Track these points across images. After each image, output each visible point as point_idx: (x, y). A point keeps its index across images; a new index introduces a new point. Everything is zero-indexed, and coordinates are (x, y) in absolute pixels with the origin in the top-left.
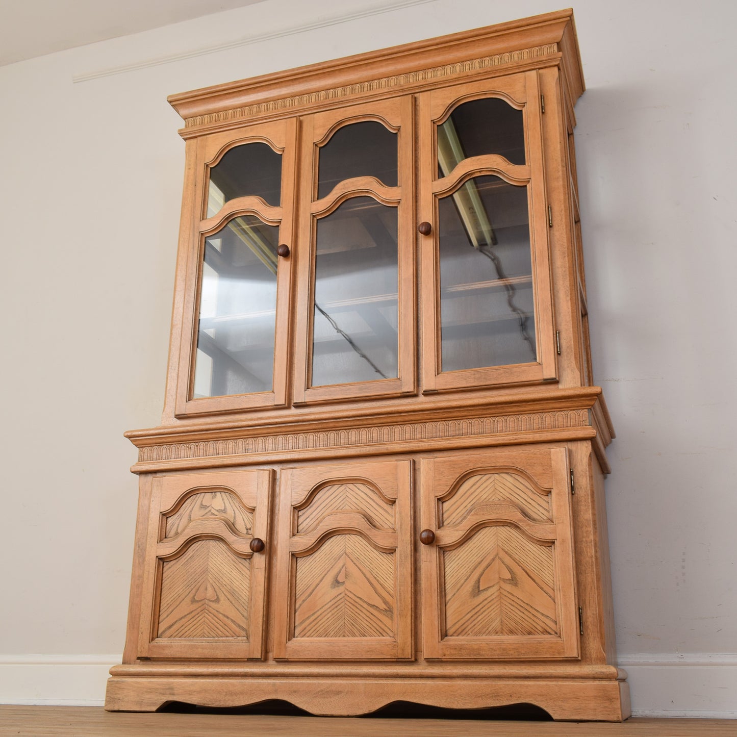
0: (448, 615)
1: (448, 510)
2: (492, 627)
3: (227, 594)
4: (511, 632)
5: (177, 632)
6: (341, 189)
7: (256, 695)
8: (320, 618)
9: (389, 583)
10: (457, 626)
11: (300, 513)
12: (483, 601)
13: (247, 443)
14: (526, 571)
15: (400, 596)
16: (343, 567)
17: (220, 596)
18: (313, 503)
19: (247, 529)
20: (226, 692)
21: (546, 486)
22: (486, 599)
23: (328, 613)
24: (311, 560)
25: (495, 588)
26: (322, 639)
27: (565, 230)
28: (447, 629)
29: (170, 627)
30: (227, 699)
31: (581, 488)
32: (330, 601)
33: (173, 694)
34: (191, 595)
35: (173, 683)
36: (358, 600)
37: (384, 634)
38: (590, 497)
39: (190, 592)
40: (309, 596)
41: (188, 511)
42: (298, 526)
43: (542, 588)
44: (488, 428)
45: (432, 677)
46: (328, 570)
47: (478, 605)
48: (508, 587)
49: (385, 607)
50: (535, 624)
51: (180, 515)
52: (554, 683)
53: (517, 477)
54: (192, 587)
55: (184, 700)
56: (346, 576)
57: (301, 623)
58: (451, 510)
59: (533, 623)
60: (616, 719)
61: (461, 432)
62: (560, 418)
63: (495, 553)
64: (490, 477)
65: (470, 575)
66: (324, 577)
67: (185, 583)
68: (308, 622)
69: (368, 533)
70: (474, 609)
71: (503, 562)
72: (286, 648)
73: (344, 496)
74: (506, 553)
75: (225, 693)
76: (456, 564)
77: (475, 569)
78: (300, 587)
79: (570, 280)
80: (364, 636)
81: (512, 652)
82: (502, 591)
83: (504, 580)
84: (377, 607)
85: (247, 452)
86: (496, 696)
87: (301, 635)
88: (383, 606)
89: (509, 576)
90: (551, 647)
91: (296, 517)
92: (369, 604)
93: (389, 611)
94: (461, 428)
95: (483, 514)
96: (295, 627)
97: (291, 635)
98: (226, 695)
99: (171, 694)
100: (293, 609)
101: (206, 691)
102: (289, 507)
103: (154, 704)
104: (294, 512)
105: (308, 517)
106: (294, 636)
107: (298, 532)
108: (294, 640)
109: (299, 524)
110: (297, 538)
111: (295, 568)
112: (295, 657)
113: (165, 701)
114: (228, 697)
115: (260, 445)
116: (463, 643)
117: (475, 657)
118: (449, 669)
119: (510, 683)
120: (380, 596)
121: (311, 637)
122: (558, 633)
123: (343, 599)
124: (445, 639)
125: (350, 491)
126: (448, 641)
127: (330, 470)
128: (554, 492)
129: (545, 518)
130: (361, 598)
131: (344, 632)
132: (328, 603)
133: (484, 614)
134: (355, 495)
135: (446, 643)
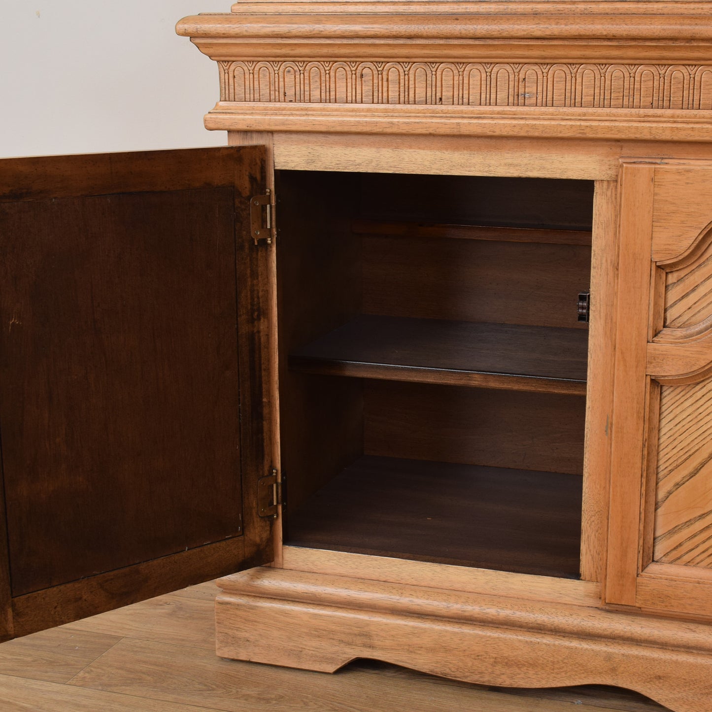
7: (566, 672)
11: (672, 278)
13: (522, 76)
20: (496, 658)
24: (699, 394)
30: (498, 672)
33: (371, 647)
35: (368, 625)
42: (666, 310)
55: (398, 660)
57: (672, 532)
68: (687, 533)
72: (636, 585)
75: (492, 660)
78: (667, 455)
85: (521, 101)
87: (671, 558)
91: (662, 289)
96: (654, 539)
97: (648, 558)
98: (496, 662)
99: (365, 645)
100: (652, 500)
101: (447, 650)
102: (646, 264)
103: (330, 660)
104: (658, 277)
105: (694, 290)
106: (653, 561)
107: (664, 326)
108: (653, 568)
109: (669, 304)
110: (664, 344)
111: (657, 412)
112: (659, 608)
113: (354, 657)
114: (498, 669)
115: (560, 86)
121: (696, 565)
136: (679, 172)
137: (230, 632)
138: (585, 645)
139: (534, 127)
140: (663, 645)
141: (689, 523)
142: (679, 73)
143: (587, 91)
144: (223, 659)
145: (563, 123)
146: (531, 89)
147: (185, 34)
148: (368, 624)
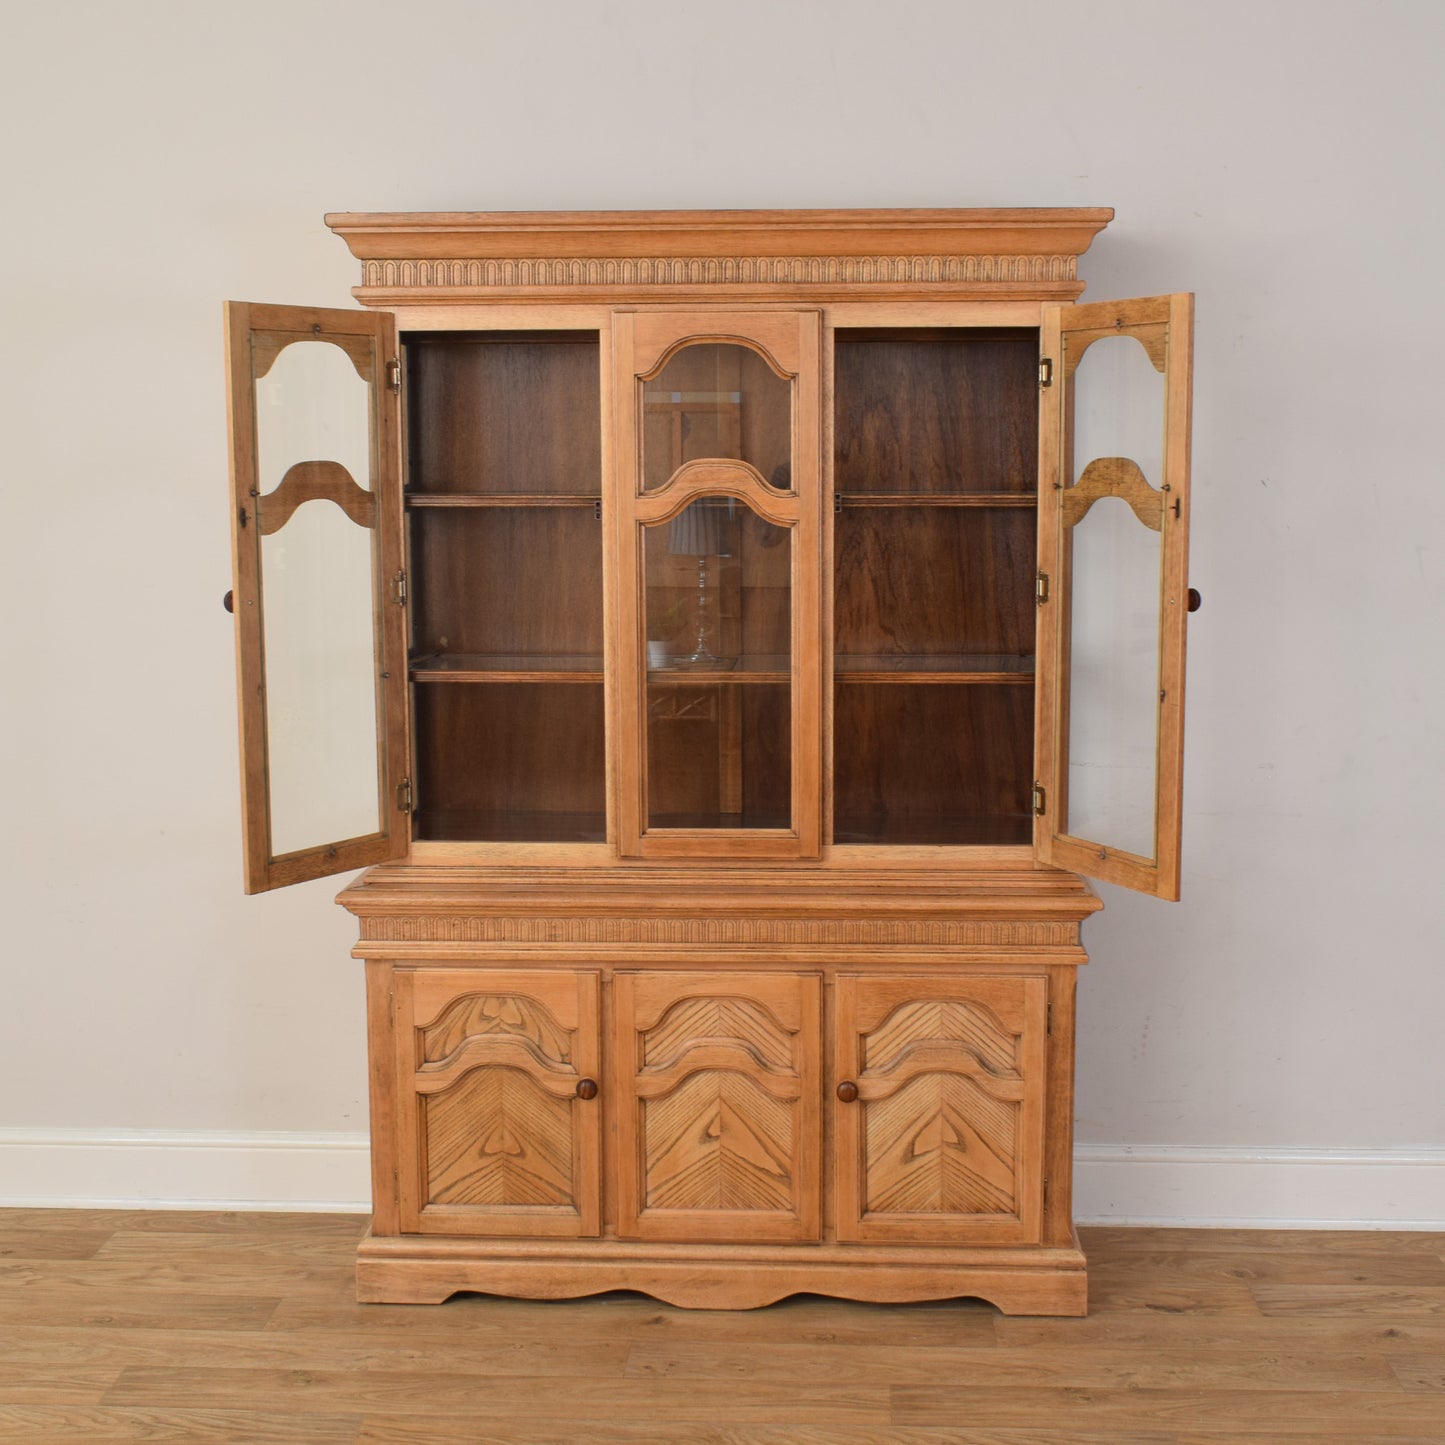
0: (869, 1183)
1: (873, 1047)
2: (928, 1201)
3: (536, 1146)
4: (954, 1209)
5: (461, 1196)
6: (691, 482)
7: (597, 1283)
8: (684, 1183)
9: (786, 1141)
10: (881, 1199)
11: (648, 1037)
12: (917, 1170)
13: (553, 925)
14: (978, 1134)
15: (804, 1159)
16: (716, 1116)
17: (525, 1148)
18: (666, 1024)
19: (562, 1055)
20: (550, 1280)
21: (1015, 1029)
22: (922, 1167)
23: (696, 1177)
24: (668, 1104)
25: (937, 1153)
26: (690, 1212)
28: (869, 1200)
29: (448, 1189)
30: (552, 1289)
31: (1060, 1028)
32: (698, 1162)
33: (467, 1283)
34: (478, 1146)
36: (740, 1161)
37: (779, 1206)
38: (1070, 1040)
39: (475, 1141)
40: (667, 1152)
41: (460, 1024)
42: (645, 1056)
43: (998, 1156)
45: (848, 1264)
46: (694, 1118)
47: (912, 1173)
48: (953, 1153)
49: (781, 1172)
50: (986, 1201)
51: (447, 1028)
52: (1008, 1273)
53: (973, 1009)
54: (478, 1135)
55: (486, 1289)
56: (723, 1128)
57: (656, 1189)
58: (878, 1048)
59: (982, 1198)
60: (1079, 1314)
62: (1039, 932)
63: (938, 1108)
64: (935, 1007)
65: (901, 1135)
66: (687, 1129)
67: (466, 1129)
68: (665, 1188)
69: (757, 1076)
70: (905, 1178)
71: (948, 1121)
72: (637, 1224)
73: (716, 1017)
74: (952, 1108)
75: (548, 1282)
76: (881, 1120)
77: (908, 1127)
78: (651, 1142)
80: (750, 1207)
81: (956, 1236)
82: (945, 1158)
83: (948, 1144)
84: (768, 1171)
85: (553, 939)
86: (934, 1288)
87: (657, 1204)
88: (777, 1170)
89: (955, 1140)
90: (1007, 1232)
91: (642, 1044)
92: (756, 1167)
93: (786, 1177)
95: (925, 1061)
96: (646, 1193)
97: (643, 1206)
98: (551, 1284)
99: (464, 1282)
100: (643, 1171)
101: (517, 1279)
102: (632, 1031)
103: (438, 1295)
104: (639, 1037)
105: (660, 1043)
106: (647, 1207)
107: (645, 1066)
108: (647, 1212)
109: (647, 1051)
110: (646, 1077)
111: (643, 1117)
112: (652, 1236)
113: (455, 1291)
114: (553, 1287)
115: (576, 931)
116: (891, 1223)
117: (907, 1241)
118: (871, 1254)
119: (952, 1272)
120: (773, 1157)
121: (672, 1208)
122: (1016, 1213)
123: (718, 1159)
124: (866, 1216)
125: (725, 1010)
126: (870, 1220)
127: (694, 982)
128: (1025, 1038)
129: (1009, 1067)
130: (744, 1159)
131: (721, 1202)
132: (695, 1163)
133: (919, 1185)
134: (733, 1016)
135: (868, 1223)
136: (648, 979)
137: (367, 1284)
138: (608, 1265)
139: (563, 955)
140: (656, 1260)
141: (667, 1182)
142: (645, 923)
143: (592, 933)
144: (361, 1303)
146: (559, 932)
147: (341, 903)
148: (464, 1268)
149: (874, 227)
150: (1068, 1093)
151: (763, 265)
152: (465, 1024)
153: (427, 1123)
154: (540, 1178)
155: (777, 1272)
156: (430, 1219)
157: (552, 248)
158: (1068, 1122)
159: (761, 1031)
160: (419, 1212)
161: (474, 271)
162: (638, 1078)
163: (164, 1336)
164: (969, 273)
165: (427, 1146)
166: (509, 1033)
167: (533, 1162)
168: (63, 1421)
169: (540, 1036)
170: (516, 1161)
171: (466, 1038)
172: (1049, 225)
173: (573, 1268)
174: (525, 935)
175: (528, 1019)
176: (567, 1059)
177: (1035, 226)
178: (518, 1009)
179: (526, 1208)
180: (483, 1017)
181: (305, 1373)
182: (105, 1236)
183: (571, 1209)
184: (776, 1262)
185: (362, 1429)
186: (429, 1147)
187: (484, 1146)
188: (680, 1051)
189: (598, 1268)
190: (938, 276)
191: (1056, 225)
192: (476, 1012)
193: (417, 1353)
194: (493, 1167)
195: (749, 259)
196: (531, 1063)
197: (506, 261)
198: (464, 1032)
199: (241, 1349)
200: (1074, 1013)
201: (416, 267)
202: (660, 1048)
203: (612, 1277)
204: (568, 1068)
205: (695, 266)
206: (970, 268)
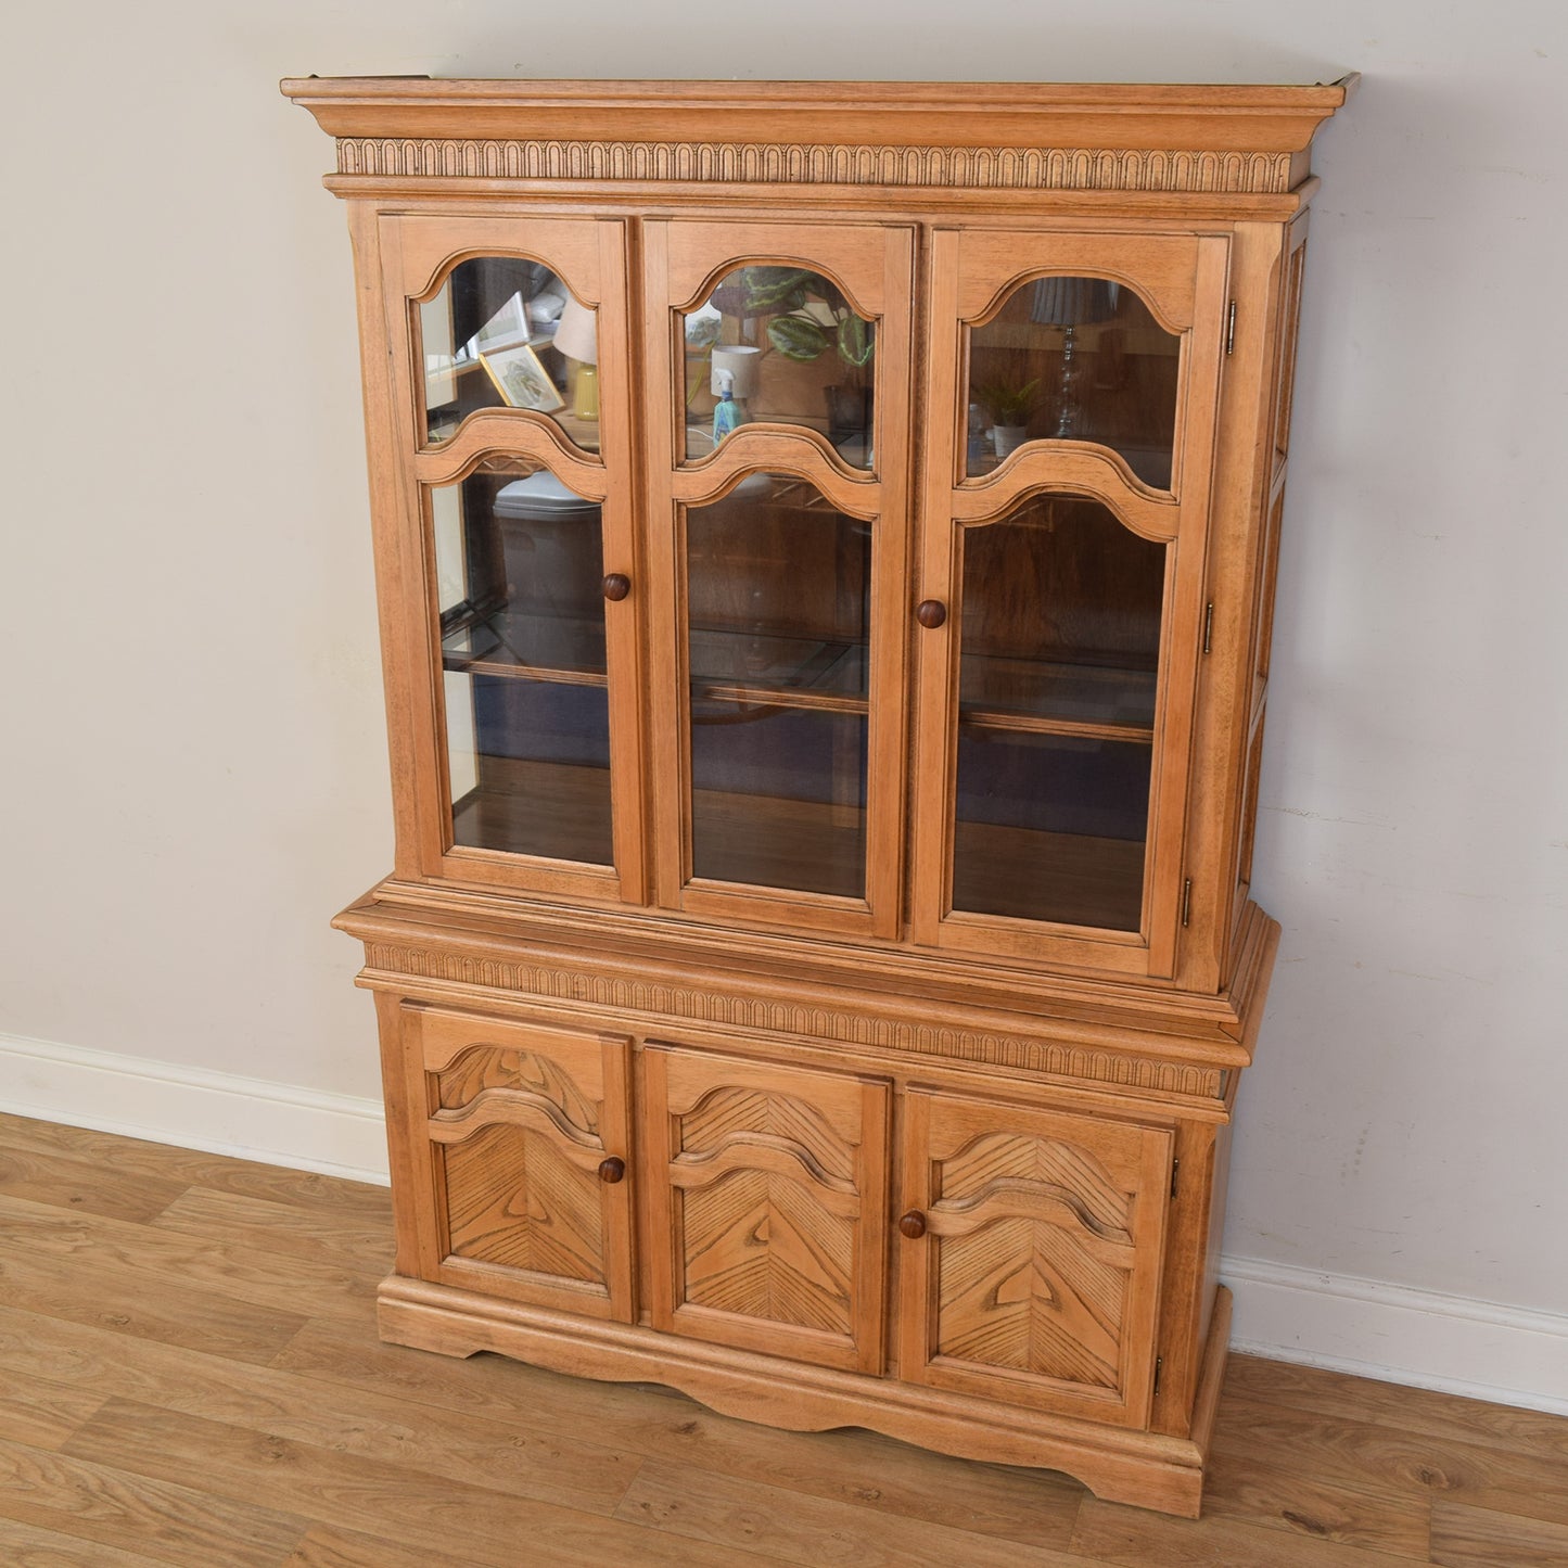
0: (942, 1324)
1: (950, 1176)
2: (1013, 1356)
3: (564, 1215)
4: (1044, 1371)
5: (484, 1254)
6: (742, 454)
7: (630, 1372)
8: (727, 1283)
9: (846, 1261)
10: (956, 1343)
11: (685, 1122)
12: (1001, 1320)
13: (576, 980)
14: (1076, 1294)
16: (765, 1218)
17: (552, 1216)
18: (707, 1109)
19: (589, 1125)
20: (579, 1359)
21: (1129, 1187)
22: (1006, 1318)
23: (742, 1280)
24: (709, 1197)
25: (1024, 1306)
26: (733, 1316)
27: (1235, 667)
28: (941, 1342)
29: (471, 1243)
30: (581, 1368)
31: (1188, 1191)
32: (745, 1263)
33: (492, 1344)
34: (501, 1204)
36: (792, 1272)
37: (836, 1328)
38: (1202, 1207)
39: (498, 1199)
40: (708, 1247)
41: (477, 1073)
42: (682, 1141)
43: (1101, 1324)
44: (1034, 1060)
45: (912, 1406)
46: (739, 1217)
47: (993, 1323)
48: (1045, 1310)
49: (838, 1291)
50: (1084, 1370)
51: (463, 1075)
52: (1103, 1455)
53: (1079, 1154)
54: (500, 1193)
55: (511, 1355)
56: (771, 1234)
57: (696, 1284)
58: (958, 1176)
59: (1080, 1366)
60: (1190, 1517)
61: (983, 1055)
62: (1169, 1075)
63: (1028, 1257)
64: (1029, 1142)
65: (982, 1279)
66: (731, 1227)
67: (487, 1184)
68: (707, 1285)
69: (810, 1186)
70: (985, 1326)
71: (1040, 1273)
72: (672, 1319)
73: (764, 1111)
74: (1047, 1261)
75: (577, 1360)
76: (958, 1259)
77: (992, 1271)
78: (690, 1234)
79: (1229, 779)
80: (802, 1324)
81: (1041, 1400)
82: (1035, 1313)
83: (1039, 1299)
84: (825, 1290)
86: (1012, 1452)
87: (697, 1300)
88: (835, 1290)
89: (1049, 1296)
90: (1105, 1411)
91: (679, 1128)
92: (810, 1282)
93: (844, 1299)
94: (983, 1047)
95: (1012, 1205)
96: (685, 1287)
97: (681, 1299)
98: (579, 1362)
99: (487, 1342)
100: (681, 1262)
101: (545, 1351)
102: (665, 1114)
103: (463, 1350)
104: (674, 1121)
105: (700, 1130)
106: (685, 1301)
107: (682, 1151)
108: (685, 1307)
109: (684, 1136)
110: (682, 1165)
111: (680, 1205)
112: (690, 1333)
113: (479, 1349)
114: (582, 1366)
115: (601, 992)
116: (965, 1374)
117: (985, 1395)
118: (940, 1401)
119: (1036, 1439)
120: (829, 1274)
121: (714, 1307)
122: (1118, 1389)
123: (766, 1266)
124: (935, 1360)
125: (773, 1104)
126: (940, 1365)
127: (737, 1070)
128: (1140, 1199)
129: (1120, 1226)
130: (796, 1271)
131: (769, 1311)
132: (741, 1265)
133: (1002, 1337)
134: (784, 1113)
135: (938, 1368)
136: (682, 1057)
137: (390, 1325)
138: (641, 1355)
139: (585, 1018)
140: (694, 1360)
141: (708, 1279)
143: (620, 996)
144: (384, 1343)
145: (603, 1017)
146: (582, 991)
148: (488, 1328)
149: (989, 108)
150: (1195, 1267)
151: (841, 156)
152: (482, 1074)
153: (445, 1172)
154: (569, 1250)
155: (830, 1399)
156: (452, 1272)
157: (564, 126)
158: (1193, 1300)
159: (816, 1134)
160: (439, 1263)
161: (471, 157)
162: (671, 1165)
163: (168, 1356)
164: (1131, 177)
165: (447, 1194)
166: (530, 1091)
167: (560, 1231)
168: (13, 1469)
169: (565, 1100)
170: (544, 1228)
171: (484, 1089)
172: (1244, 112)
173: (602, 1350)
174: (544, 987)
175: (550, 1079)
176: (594, 1130)
177: (1224, 112)
178: (540, 1067)
179: (553, 1279)
180: (500, 1070)
181: (282, 1442)
182: (176, 1190)
183: (602, 1288)
184: (830, 1389)
185: (300, 1545)
186: (450, 1196)
187: (507, 1206)
188: (722, 1143)
189: (629, 1356)
190: (1084, 180)
191: (1255, 112)
192: (493, 1063)
193: (409, 1433)
194: (518, 1228)
195: (821, 148)
196: (552, 1131)
197: (510, 143)
198: (481, 1082)
199: (236, 1392)
200: (1209, 1176)
201: (400, 149)
202: (699, 1135)
203: (646, 1366)
204: (596, 1140)
205: (750, 155)
206: (1132, 169)
